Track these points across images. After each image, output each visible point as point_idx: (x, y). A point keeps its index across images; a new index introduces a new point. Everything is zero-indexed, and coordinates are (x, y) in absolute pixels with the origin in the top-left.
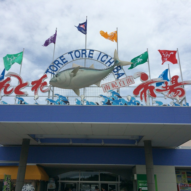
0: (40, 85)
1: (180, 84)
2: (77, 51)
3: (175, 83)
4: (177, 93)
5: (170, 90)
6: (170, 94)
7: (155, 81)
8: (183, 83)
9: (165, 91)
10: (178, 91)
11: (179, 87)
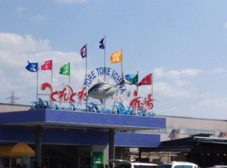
0: (83, 95)
1: (152, 100)
2: (101, 68)
3: (149, 99)
10: (150, 105)
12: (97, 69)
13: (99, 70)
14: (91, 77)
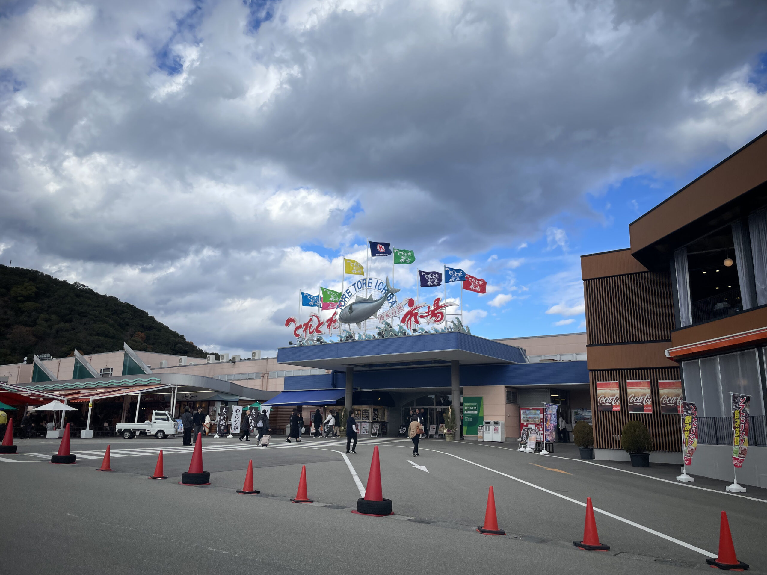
0: (332, 323)
1: (441, 307)
2: (359, 281)
3: (436, 307)
4: (437, 317)
5: (431, 315)
6: (431, 319)
7: (419, 306)
8: (443, 306)
9: (427, 317)
10: (438, 315)
11: (439, 311)
12: (354, 285)
13: (356, 285)
14: (346, 297)
